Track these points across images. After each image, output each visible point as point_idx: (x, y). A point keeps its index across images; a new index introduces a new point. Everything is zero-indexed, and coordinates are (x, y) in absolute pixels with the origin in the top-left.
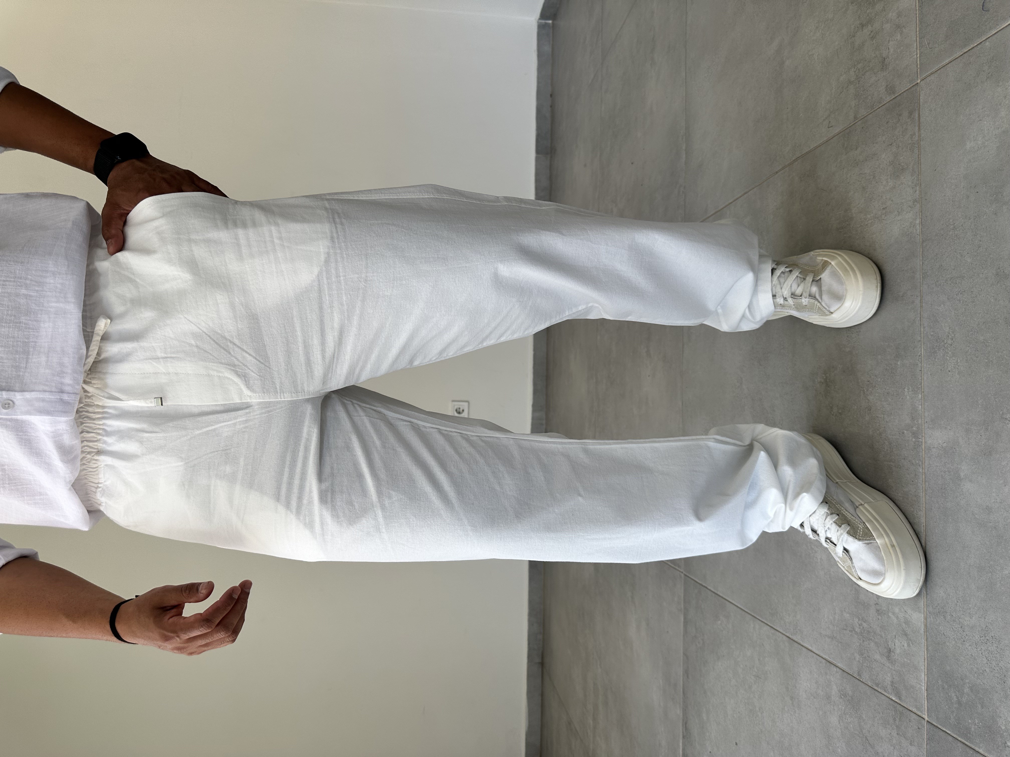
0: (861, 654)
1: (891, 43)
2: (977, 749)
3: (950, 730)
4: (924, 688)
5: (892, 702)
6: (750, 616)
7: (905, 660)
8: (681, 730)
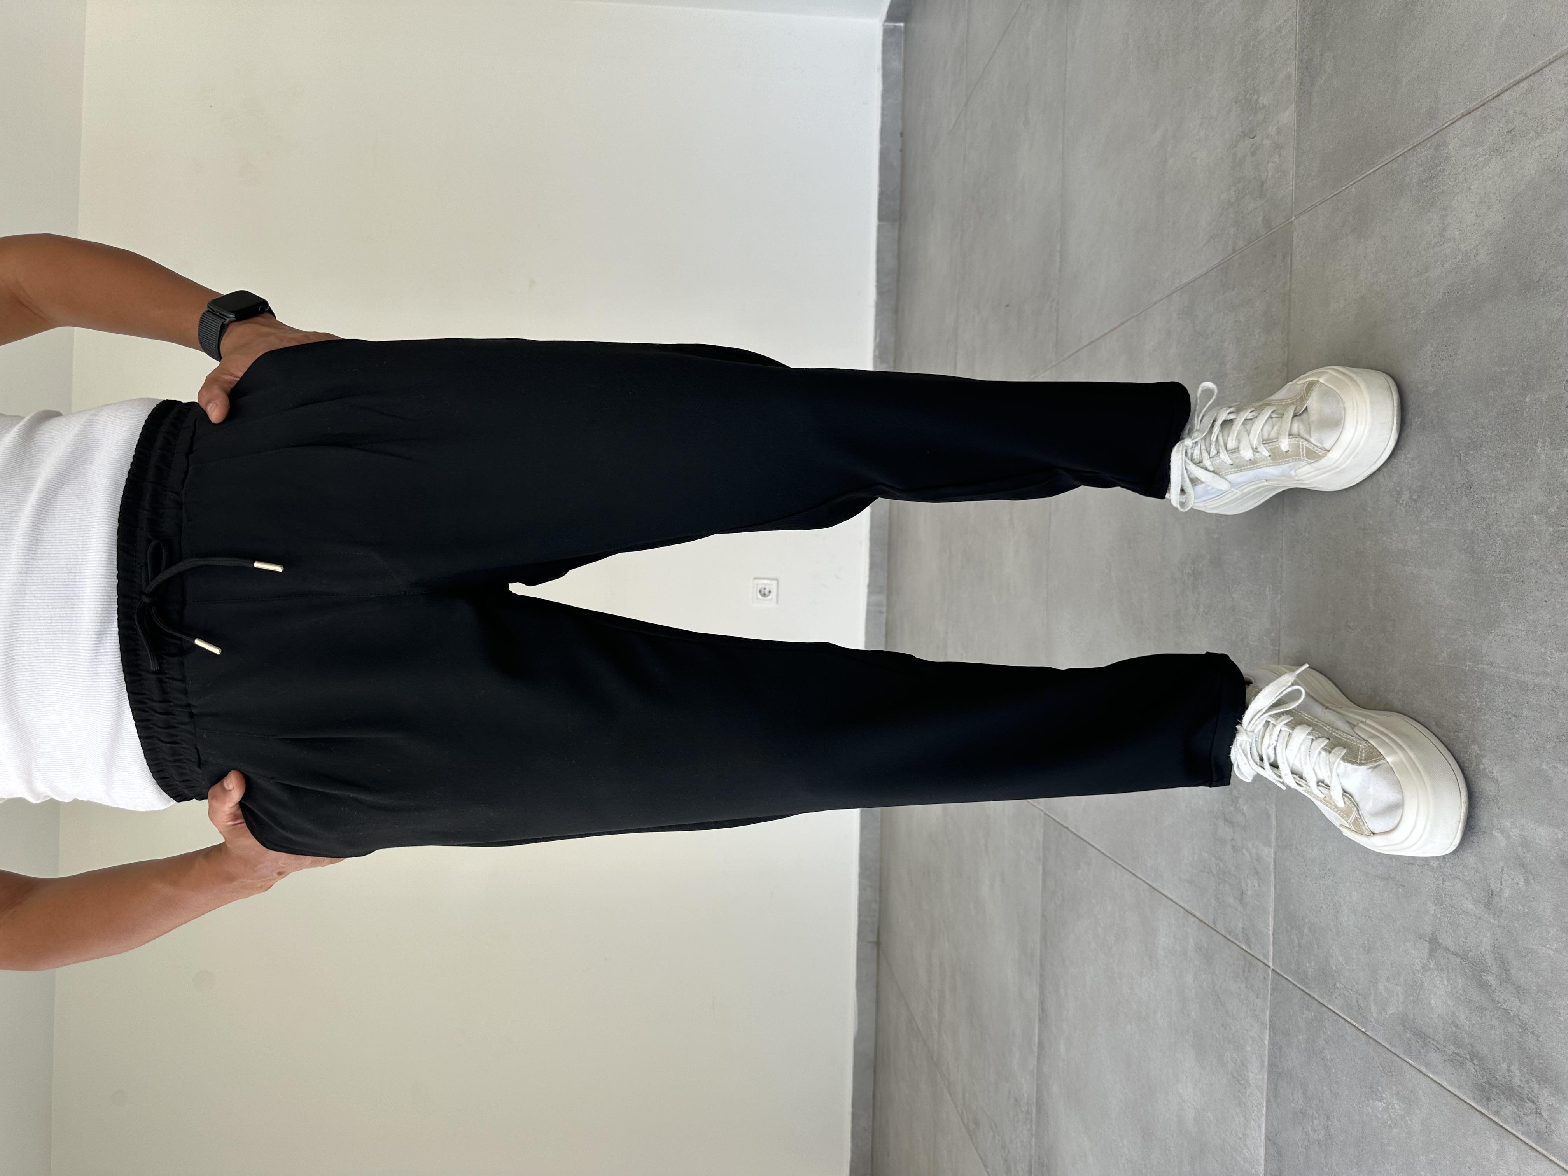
0: (1217, 899)
1: (1270, 164)
2: (1312, 994)
3: (1291, 978)
4: (1271, 933)
5: (1243, 952)
6: (1112, 862)
7: (1256, 902)
8: (1037, 1012)
